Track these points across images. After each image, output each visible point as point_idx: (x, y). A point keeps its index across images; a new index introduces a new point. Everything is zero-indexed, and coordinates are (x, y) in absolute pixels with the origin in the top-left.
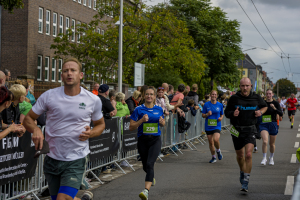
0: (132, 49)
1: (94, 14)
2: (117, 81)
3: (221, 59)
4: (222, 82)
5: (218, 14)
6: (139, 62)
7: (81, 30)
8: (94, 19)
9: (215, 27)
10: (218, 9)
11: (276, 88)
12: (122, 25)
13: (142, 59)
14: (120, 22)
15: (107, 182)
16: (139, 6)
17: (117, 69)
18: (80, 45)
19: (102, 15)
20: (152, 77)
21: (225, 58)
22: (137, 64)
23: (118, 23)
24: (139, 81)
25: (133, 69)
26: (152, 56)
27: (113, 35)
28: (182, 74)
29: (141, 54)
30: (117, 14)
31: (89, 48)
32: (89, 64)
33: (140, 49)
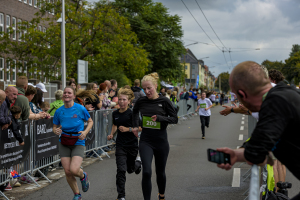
0: (74, 47)
1: (35, 12)
2: (60, 78)
3: (164, 53)
4: (165, 77)
5: (160, 10)
6: (82, 59)
7: (23, 28)
8: (35, 17)
9: (158, 22)
10: (160, 4)
11: (218, 81)
12: (64, 22)
13: (86, 56)
14: (62, 19)
15: (55, 181)
16: (81, 3)
17: (60, 66)
18: (22, 44)
19: (43, 12)
20: (95, 74)
21: (168, 53)
22: (80, 61)
23: (60, 20)
24: (82, 78)
25: (76, 66)
26: (96, 52)
27: (55, 32)
28: (126, 70)
29: (84, 50)
30: (58, 11)
31: (32, 45)
32: (32, 62)
33: (83, 46)
